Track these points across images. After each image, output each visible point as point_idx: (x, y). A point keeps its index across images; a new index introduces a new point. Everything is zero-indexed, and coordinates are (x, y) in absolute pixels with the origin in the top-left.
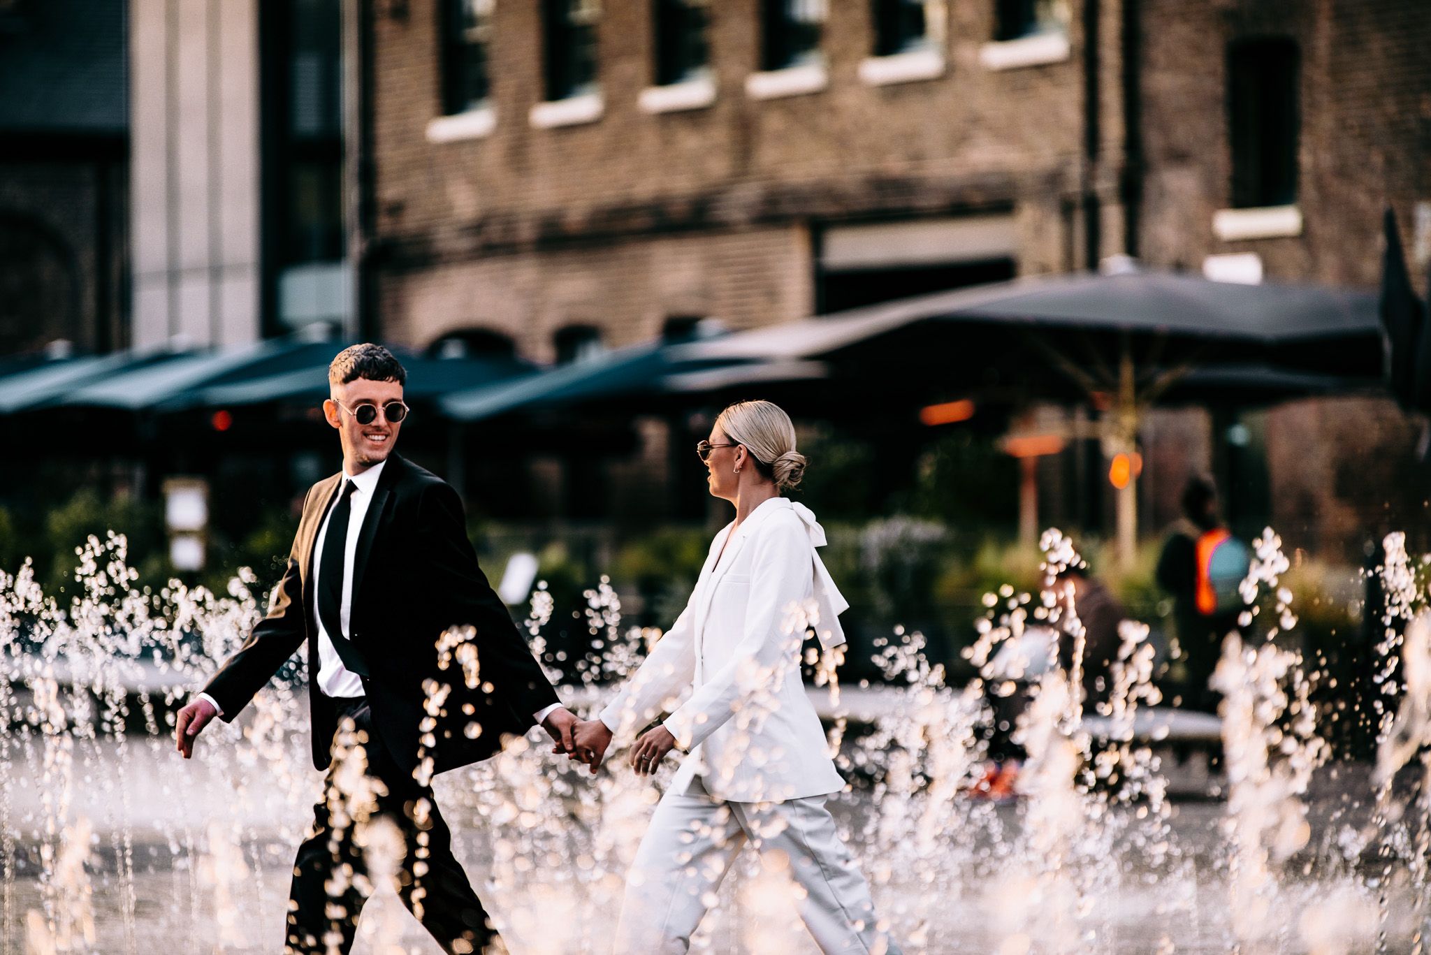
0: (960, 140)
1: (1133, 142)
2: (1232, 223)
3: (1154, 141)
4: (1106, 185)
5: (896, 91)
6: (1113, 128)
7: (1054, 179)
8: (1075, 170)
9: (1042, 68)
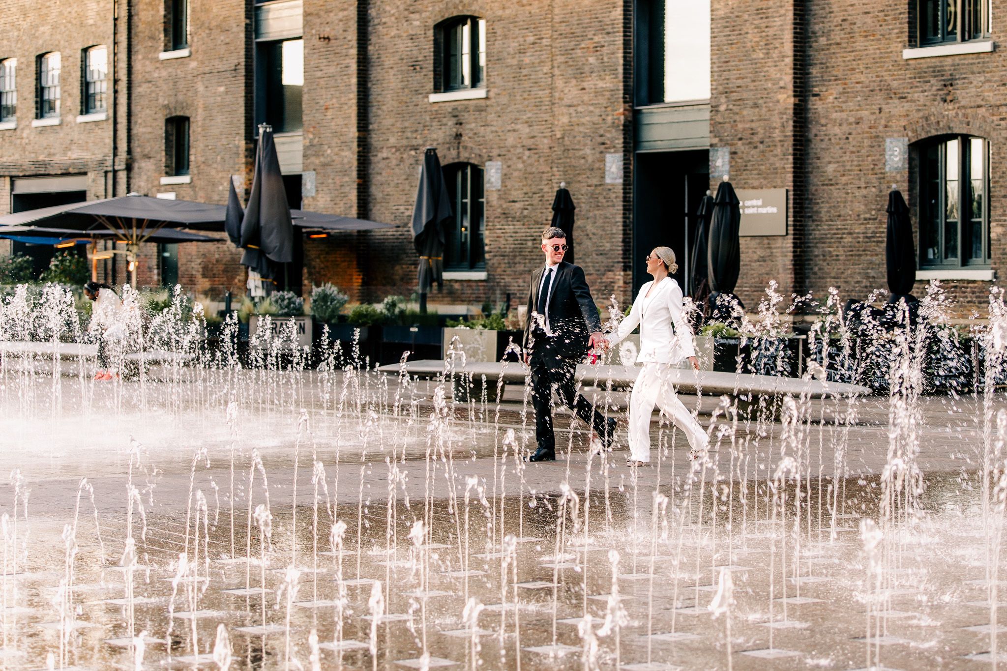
0: (67, 149)
1: (129, 152)
2: (166, 180)
3: (137, 151)
4: (121, 165)
5: (43, 130)
6: (123, 146)
7: (101, 163)
8: (109, 162)
9: (97, 123)
